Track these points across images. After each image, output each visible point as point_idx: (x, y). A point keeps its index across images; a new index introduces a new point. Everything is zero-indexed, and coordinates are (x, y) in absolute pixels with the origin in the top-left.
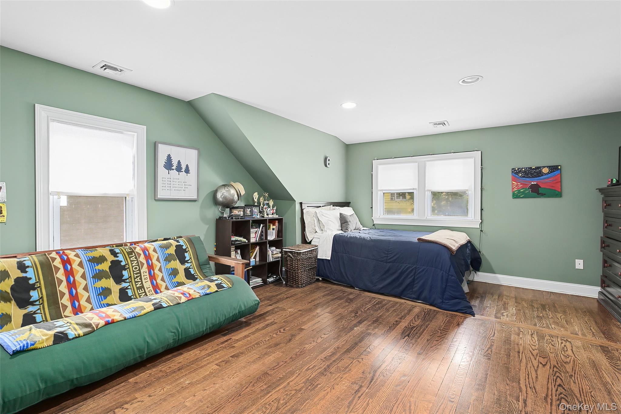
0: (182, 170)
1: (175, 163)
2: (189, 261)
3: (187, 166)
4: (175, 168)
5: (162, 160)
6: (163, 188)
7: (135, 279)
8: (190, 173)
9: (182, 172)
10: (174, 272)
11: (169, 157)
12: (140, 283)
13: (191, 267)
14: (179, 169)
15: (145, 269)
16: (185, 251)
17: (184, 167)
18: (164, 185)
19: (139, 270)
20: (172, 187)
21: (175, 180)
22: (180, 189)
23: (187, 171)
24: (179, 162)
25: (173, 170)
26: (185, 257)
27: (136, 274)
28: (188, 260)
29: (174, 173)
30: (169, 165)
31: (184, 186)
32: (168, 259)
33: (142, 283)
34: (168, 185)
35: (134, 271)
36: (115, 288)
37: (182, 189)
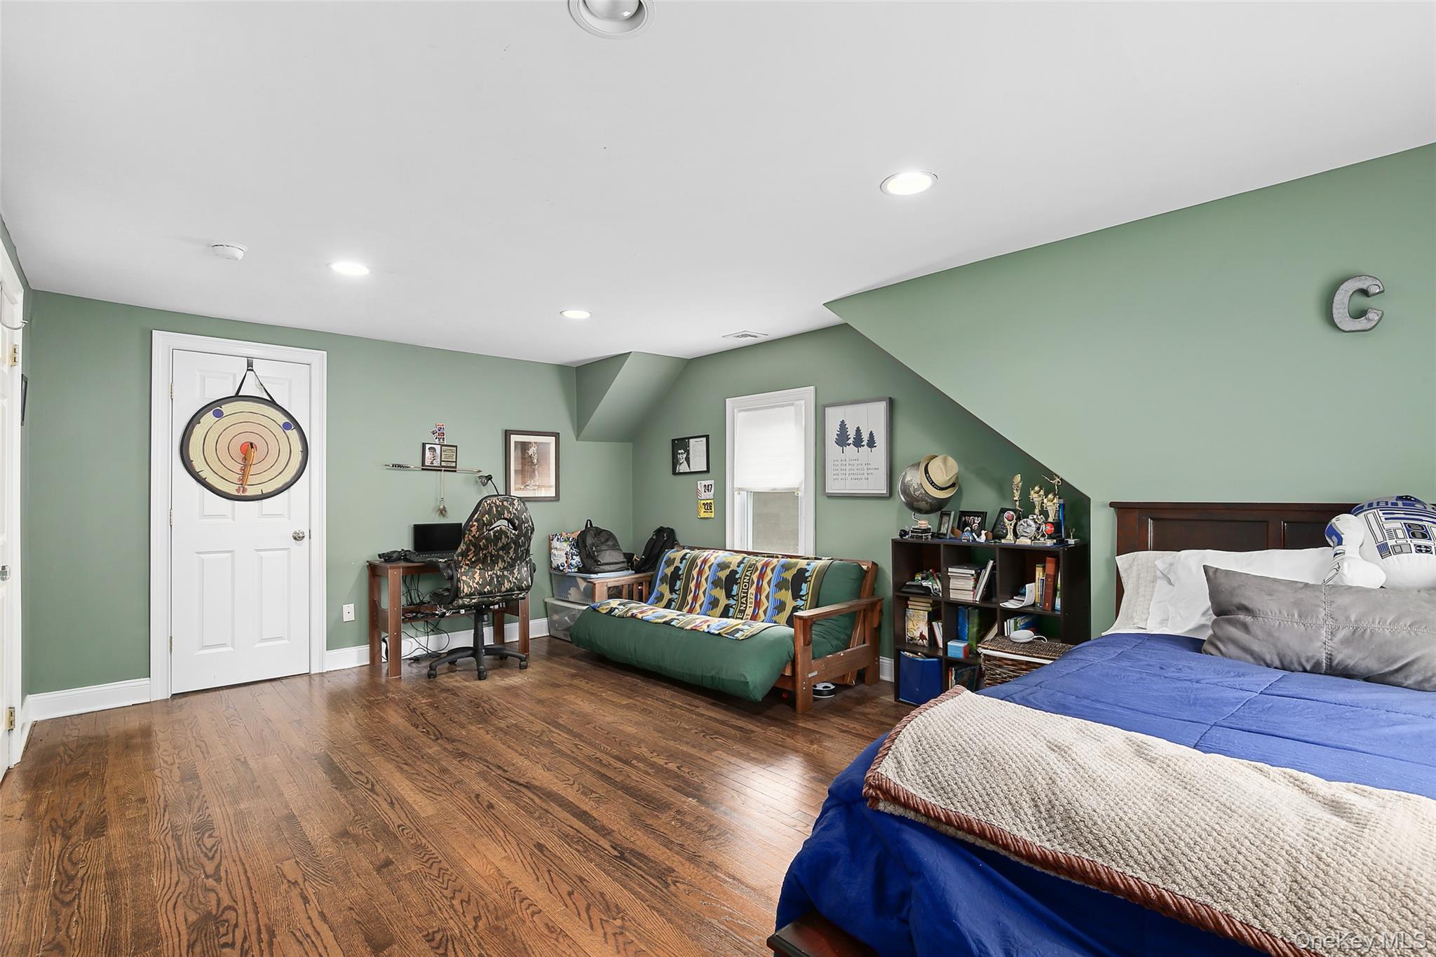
0: (863, 444)
1: (852, 433)
2: (804, 598)
3: (871, 434)
4: (852, 442)
5: (832, 432)
6: (836, 477)
7: (742, 598)
8: (875, 447)
9: (863, 446)
10: (780, 607)
11: (843, 425)
12: (745, 606)
13: (802, 608)
14: (858, 442)
15: (752, 590)
16: (805, 580)
17: (865, 437)
18: (837, 472)
19: (748, 589)
20: (847, 475)
21: (853, 462)
22: (861, 476)
23: (871, 443)
24: (858, 430)
25: (849, 445)
26: (801, 590)
27: (744, 593)
28: (803, 596)
29: (851, 449)
30: (842, 440)
31: (866, 472)
32: (781, 585)
33: (746, 607)
34: (842, 472)
35: (743, 589)
36: (723, 602)
37: (863, 477)
